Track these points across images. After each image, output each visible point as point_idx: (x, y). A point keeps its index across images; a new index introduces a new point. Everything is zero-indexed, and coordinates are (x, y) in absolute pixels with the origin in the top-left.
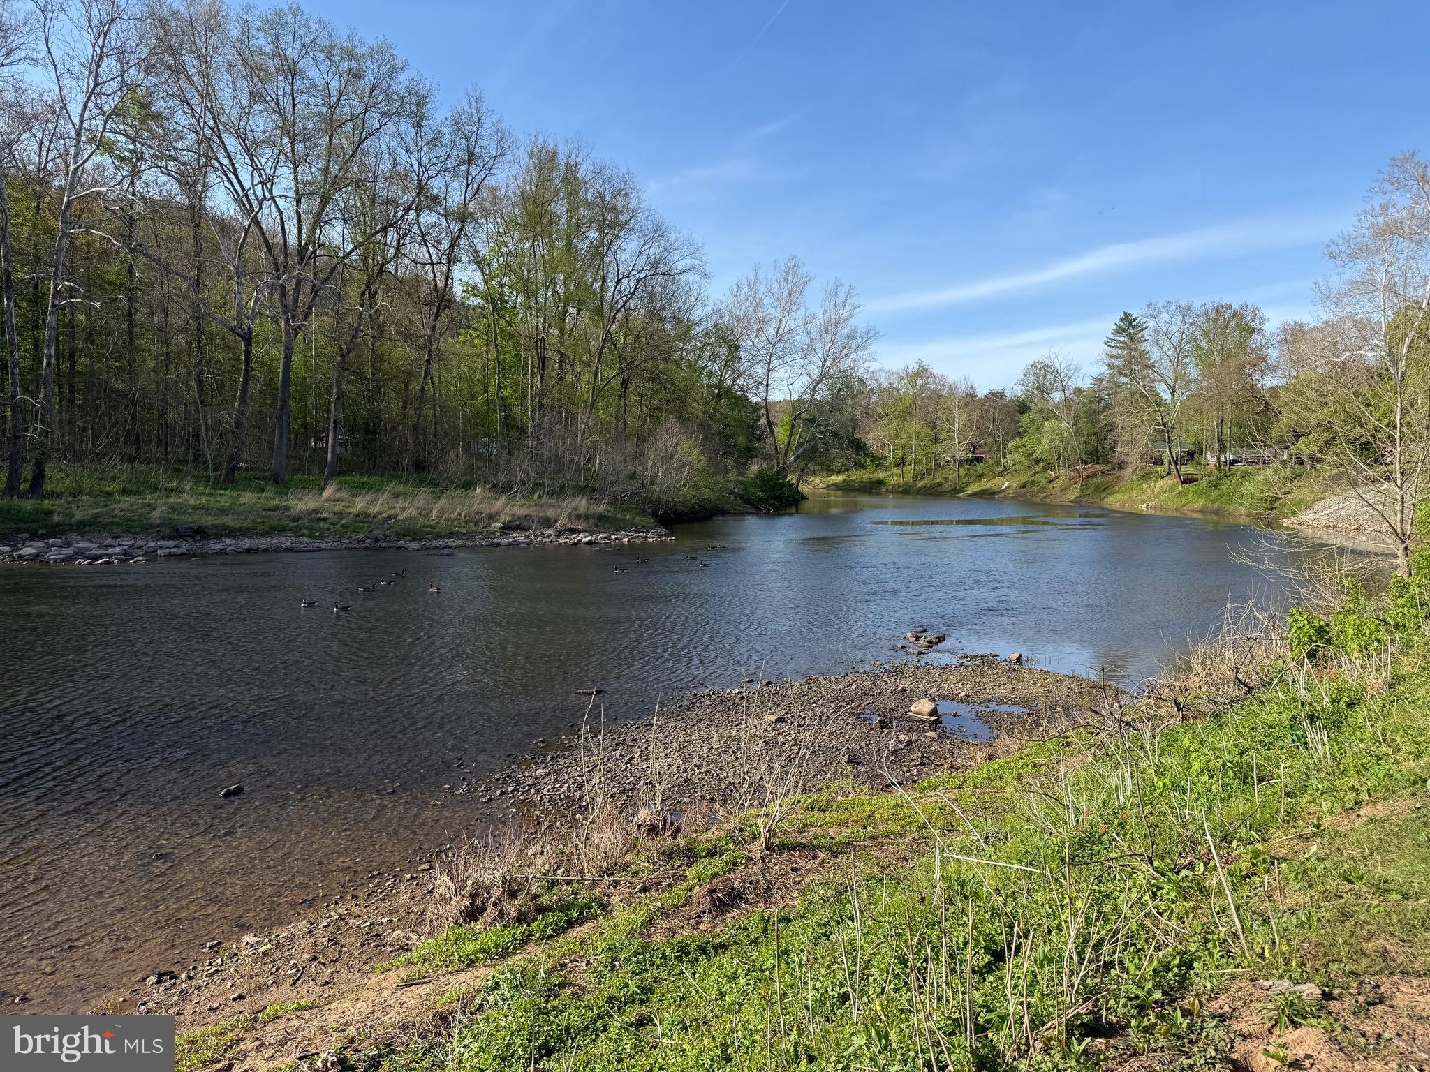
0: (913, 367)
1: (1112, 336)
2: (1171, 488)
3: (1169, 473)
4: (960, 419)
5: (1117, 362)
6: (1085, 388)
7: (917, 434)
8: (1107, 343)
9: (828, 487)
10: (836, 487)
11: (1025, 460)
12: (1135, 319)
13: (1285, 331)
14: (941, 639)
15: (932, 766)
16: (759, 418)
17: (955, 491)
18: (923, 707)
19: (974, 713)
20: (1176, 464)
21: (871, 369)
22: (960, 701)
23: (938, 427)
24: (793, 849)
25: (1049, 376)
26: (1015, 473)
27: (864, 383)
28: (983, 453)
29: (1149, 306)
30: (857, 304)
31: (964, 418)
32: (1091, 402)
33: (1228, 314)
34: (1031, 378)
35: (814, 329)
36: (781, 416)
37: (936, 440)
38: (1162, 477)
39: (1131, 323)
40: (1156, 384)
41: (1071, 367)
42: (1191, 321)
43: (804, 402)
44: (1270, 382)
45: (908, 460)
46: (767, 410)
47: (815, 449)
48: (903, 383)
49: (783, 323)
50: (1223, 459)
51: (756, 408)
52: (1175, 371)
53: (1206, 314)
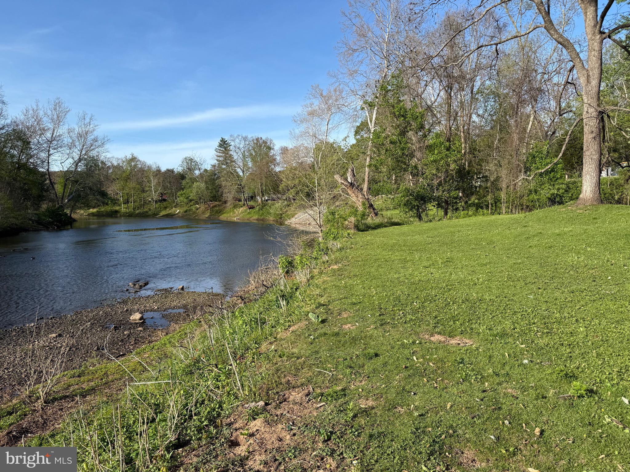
0: (129, 157)
1: (217, 148)
2: (246, 211)
3: (244, 205)
4: (154, 182)
5: (221, 159)
6: (208, 169)
7: (134, 188)
8: (216, 150)
9: (89, 215)
10: (93, 214)
11: (185, 200)
12: (226, 141)
13: (282, 149)
14: (146, 284)
15: (140, 343)
16: (46, 180)
17: (155, 215)
18: (136, 316)
19: (161, 315)
20: (246, 201)
21: (108, 157)
22: (155, 311)
23: (144, 185)
24: (61, 399)
25: (193, 164)
26: (181, 206)
27: (105, 163)
28: (167, 197)
29: (231, 136)
30: (96, 124)
31: (156, 181)
32: (211, 175)
33: (261, 141)
34: (185, 164)
35: (74, 135)
36: (58, 179)
37: (143, 191)
38: (242, 207)
39: (225, 143)
40: (236, 169)
41: (202, 160)
42: (248, 143)
43: (71, 172)
44: (278, 169)
45: (130, 200)
46: (49, 176)
47: (79, 196)
48: (125, 164)
49: (56, 131)
50: (263, 199)
51: (43, 174)
52: (243, 163)
53: (253, 140)
